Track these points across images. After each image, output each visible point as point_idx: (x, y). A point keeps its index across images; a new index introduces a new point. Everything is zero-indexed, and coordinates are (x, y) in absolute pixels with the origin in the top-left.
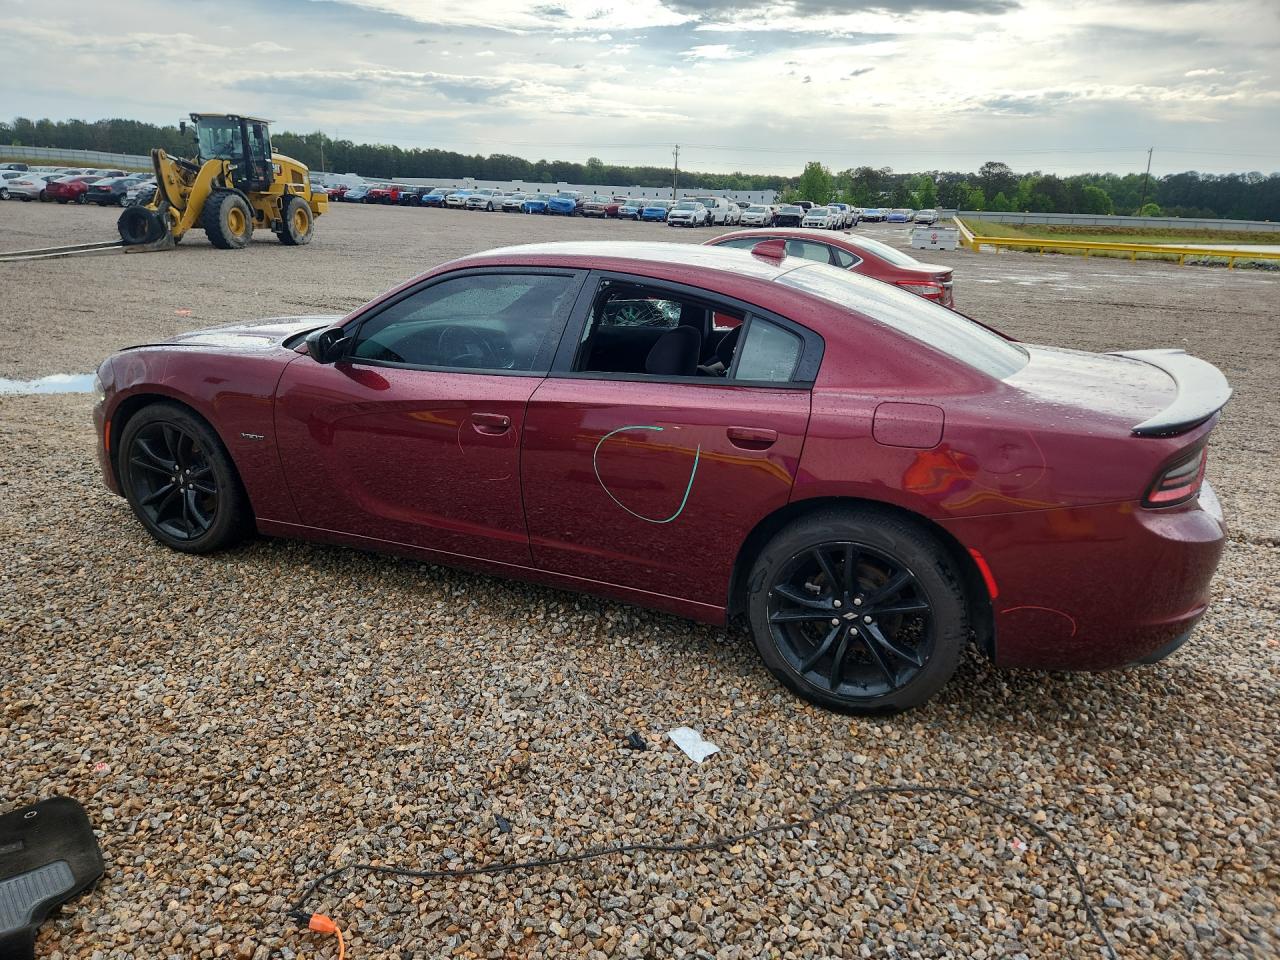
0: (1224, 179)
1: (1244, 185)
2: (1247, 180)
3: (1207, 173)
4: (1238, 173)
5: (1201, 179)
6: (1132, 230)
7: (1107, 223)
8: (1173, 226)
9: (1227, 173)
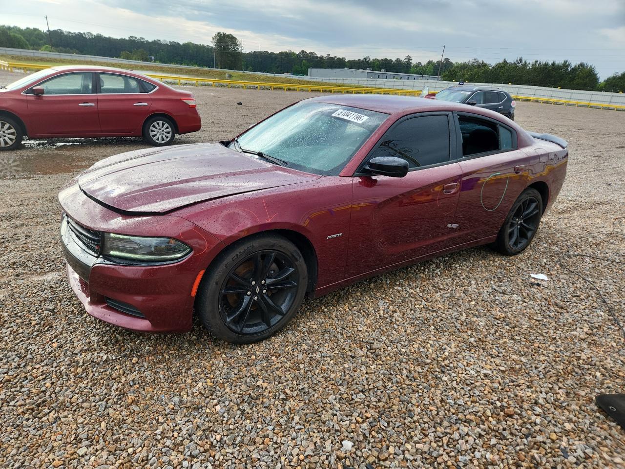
0: (76, 35)
1: (85, 38)
2: (87, 36)
3: (67, 31)
4: (82, 32)
5: (65, 33)
6: (56, 59)
7: (42, 56)
8: (74, 58)
9: (77, 32)
